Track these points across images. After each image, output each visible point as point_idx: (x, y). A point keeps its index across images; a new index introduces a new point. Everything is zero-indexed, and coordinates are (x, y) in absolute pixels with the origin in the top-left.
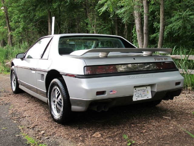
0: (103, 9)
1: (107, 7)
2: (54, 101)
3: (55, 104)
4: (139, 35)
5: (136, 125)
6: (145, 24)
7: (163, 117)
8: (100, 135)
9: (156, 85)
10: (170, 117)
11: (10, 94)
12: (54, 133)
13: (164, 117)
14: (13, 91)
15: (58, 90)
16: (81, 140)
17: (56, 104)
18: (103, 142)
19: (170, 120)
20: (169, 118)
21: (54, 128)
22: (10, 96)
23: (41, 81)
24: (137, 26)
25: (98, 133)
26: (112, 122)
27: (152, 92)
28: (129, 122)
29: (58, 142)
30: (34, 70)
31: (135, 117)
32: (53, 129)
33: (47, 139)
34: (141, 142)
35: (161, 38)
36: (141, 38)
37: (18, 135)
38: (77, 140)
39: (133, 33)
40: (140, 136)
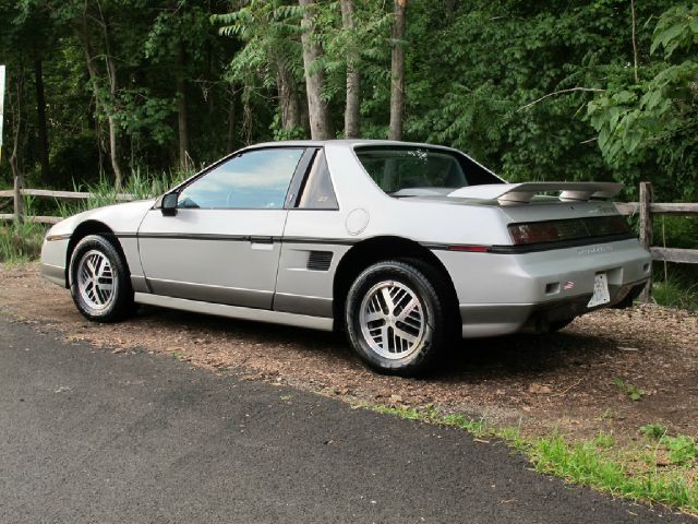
3: (385, 328)
6: (348, 107)
8: (546, 389)
13: (622, 348)
14: (87, 316)
15: (396, 289)
17: (389, 329)
19: (642, 354)
20: (634, 349)
23: (306, 269)
24: (315, 111)
27: (611, 287)
30: (271, 240)
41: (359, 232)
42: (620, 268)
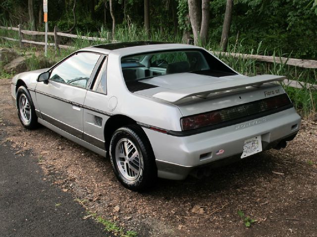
2: (123, 159)
3: (125, 163)
4: (193, 9)
5: (243, 189)
7: (273, 172)
8: (202, 211)
9: (270, 134)
10: (283, 173)
12: (135, 210)
13: (275, 172)
14: (23, 124)
15: (130, 144)
16: (180, 220)
17: (127, 164)
18: (211, 222)
19: (284, 179)
23: (93, 124)
25: (198, 207)
27: (263, 142)
28: (231, 184)
30: (79, 106)
31: (234, 174)
32: (130, 202)
34: (261, 219)
35: (228, 17)
36: (195, 14)
40: (256, 210)
41: (113, 110)
42: (269, 133)
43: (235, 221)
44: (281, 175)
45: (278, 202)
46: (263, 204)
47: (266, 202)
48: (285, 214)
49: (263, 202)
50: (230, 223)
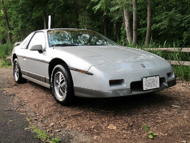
0: (98, 7)
1: (101, 5)
4: (129, 31)
5: (149, 115)
6: (134, 22)
7: (172, 105)
8: (115, 128)
11: (13, 86)
12: (65, 125)
13: (174, 106)
16: (96, 133)
20: (179, 107)
21: (64, 120)
22: (13, 87)
24: (127, 24)
26: (123, 112)
29: (71, 135)
31: (144, 106)
33: (58, 132)
37: (27, 129)
38: (91, 133)
39: (122, 30)
43: (140, 134)
44: (178, 108)
45: (176, 123)
46: (164, 124)
47: (166, 123)
48: (181, 130)
49: (164, 123)
50: (136, 135)
